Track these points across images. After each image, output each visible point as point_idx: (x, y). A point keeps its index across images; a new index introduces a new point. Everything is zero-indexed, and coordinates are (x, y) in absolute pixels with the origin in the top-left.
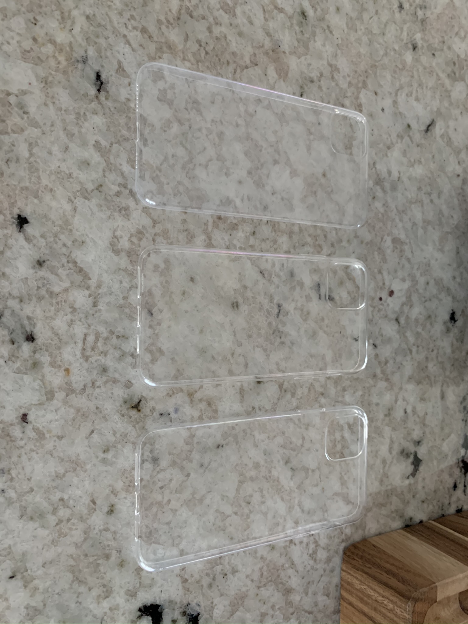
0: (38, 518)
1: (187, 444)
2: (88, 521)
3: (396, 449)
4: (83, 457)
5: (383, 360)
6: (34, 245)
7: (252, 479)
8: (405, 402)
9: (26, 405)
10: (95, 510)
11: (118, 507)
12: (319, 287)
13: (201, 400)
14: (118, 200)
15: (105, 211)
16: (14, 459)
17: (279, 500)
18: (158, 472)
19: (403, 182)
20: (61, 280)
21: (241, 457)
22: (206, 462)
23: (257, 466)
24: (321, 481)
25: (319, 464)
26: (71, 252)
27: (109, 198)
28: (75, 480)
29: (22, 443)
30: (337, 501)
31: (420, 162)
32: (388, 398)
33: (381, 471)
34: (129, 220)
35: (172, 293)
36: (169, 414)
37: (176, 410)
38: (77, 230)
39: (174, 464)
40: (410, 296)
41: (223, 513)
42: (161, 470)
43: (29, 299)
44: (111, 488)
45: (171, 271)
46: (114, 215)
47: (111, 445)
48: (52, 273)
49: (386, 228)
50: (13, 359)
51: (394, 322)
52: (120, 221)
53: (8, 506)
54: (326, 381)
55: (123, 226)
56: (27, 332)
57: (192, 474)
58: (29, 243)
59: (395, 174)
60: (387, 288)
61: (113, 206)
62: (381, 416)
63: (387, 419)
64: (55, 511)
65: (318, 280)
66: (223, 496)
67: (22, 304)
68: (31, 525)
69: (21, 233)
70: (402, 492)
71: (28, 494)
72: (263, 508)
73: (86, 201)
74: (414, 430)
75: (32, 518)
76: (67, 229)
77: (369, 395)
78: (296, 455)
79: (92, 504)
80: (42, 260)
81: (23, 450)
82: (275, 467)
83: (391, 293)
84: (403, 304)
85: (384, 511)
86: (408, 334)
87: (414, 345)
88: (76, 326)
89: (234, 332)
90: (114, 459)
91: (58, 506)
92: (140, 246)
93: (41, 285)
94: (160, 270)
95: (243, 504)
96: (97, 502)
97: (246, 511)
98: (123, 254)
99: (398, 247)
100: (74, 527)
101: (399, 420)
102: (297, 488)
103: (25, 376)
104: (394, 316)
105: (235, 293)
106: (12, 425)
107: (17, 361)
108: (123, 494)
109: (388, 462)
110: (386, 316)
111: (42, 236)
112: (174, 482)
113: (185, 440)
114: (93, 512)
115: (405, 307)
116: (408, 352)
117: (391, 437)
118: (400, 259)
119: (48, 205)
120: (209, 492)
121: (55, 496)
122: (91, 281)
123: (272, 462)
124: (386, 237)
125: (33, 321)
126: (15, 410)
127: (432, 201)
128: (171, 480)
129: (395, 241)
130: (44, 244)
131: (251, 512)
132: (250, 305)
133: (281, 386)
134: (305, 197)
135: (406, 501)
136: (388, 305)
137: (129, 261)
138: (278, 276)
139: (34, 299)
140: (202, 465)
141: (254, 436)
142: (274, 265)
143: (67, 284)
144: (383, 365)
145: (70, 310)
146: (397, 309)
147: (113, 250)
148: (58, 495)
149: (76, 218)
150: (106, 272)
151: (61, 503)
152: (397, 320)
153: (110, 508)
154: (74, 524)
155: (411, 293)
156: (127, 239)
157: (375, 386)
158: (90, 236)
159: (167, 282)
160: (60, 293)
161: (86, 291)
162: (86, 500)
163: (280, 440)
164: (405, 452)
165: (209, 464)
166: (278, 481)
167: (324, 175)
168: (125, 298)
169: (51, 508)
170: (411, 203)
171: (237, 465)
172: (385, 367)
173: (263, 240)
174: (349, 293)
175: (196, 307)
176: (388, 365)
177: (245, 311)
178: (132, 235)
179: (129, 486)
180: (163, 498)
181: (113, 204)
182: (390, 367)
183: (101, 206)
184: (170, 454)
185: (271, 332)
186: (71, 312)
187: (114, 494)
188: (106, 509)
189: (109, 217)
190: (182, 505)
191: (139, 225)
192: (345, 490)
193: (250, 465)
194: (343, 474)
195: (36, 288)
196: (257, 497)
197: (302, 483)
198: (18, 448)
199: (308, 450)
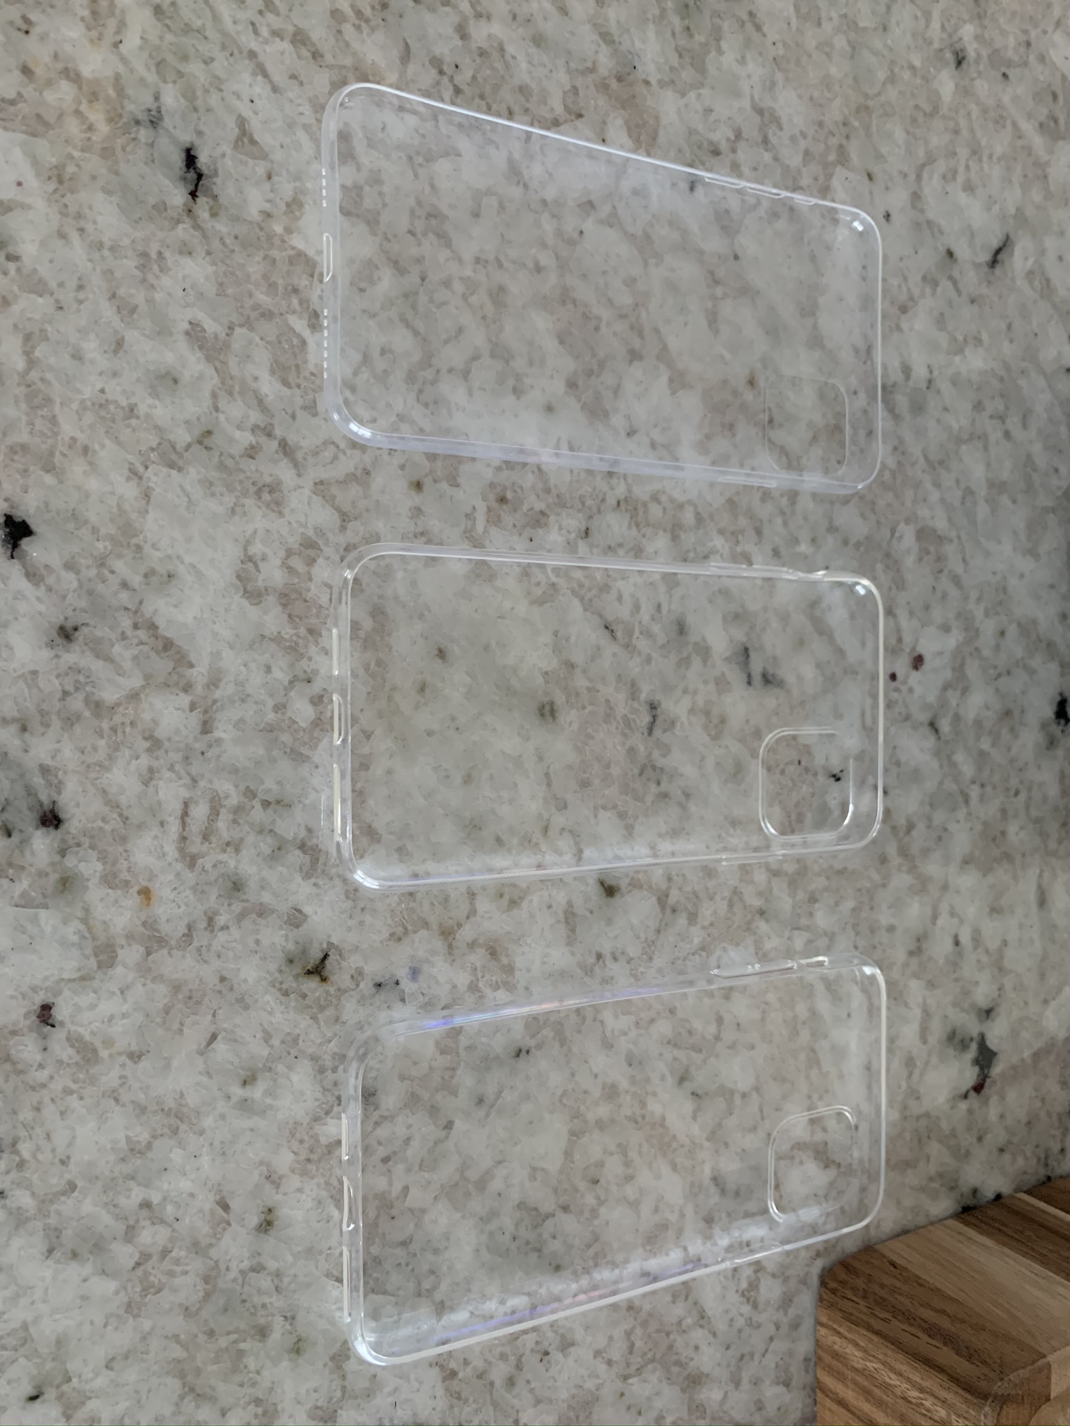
0: (91, 1253)
1: (443, 1052)
2: (213, 1253)
3: (937, 1031)
4: (192, 1099)
5: (903, 822)
6: (50, 589)
7: (601, 1125)
8: (956, 920)
9: (48, 984)
10: (229, 1224)
11: (284, 1212)
12: (748, 656)
13: (472, 945)
14: (253, 468)
15: (222, 495)
16: (26, 1115)
17: (665, 1170)
18: (377, 1124)
19: (939, 392)
20: (120, 672)
21: (573, 1075)
22: (490, 1090)
23: (611, 1092)
24: (763, 1119)
25: (757, 1078)
26: (141, 602)
27: (229, 463)
28: (177, 1156)
29: (42, 1076)
30: (801, 1163)
31: (978, 341)
32: (915, 911)
33: (904, 1084)
34: (281, 514)
35: (394, 689)
36: (397, 983)
37: (415, 973)
38: (154, 546)
39: (412, 1101)
40: (962, 665)
41: (536, 1209)
42: (384, 1118)
43: (42, 724)
44: (264, 1168)
45: (389, 635)
46: (243, 506)
47: (261, 1065)
48: (98, 657)
49: (903, 504)
50: (11, 871)
51: (927, 730)
52: (259, 520)
53: (17, 1228)
54: (769, 882)
55: (268, 531)
56: (41, 805)
57: (459, 1125)
58: (37, 585)
59: (920, 372)
60: (908, 650)
61: (241, 482)
62: (900, 955)
63: (914, 962)
64: (130, 1233)
65: (744, 639)
66: (534, 1169)
67: (27, 735)
68: (74, 1271)
69: (15, 561)
70: (953, 1130)
71: (63, 1198)
72: (630, 1191)
73: (174, 473)
74: (977, 983)
75: (75, 1255)
76: (129, 543)
77: (872, 908)
78: (704, 1061)
79: (220, 1211)
80: (69, 625)
81: (44, 1091)
82: (655, 1094)
83: (918, 662)
84: (945, 688)
85: (912, 1178)
86: (959, 757)
87: (973, 782)
88: (161, 783)
89: (547, 775)
90: (269, 1101)
91: (137, 1221)
92: (310, 579)
93: (71, 689)
94: (362, 634)
95: (582, 1185)
96: (231, 1205)
97: (590, 1200)
98: (271, 599)
99: (932, 549)
100: (178, 1269)
101: (941, 962)
102: (707, 1139)
103: (43, 913)
104: (924, 717)
105: (547, 682)
106: (14, 1033)
107: (20, 879)
108: (294, 1182)
109: (918, 1063)
110: (907, 718)
111: (70, 566)
112: (415, 1143)
113: (437, 1043)
114: (224, 1229)
115: (950, 693)
116: (961, 799)
117: (924, 1003)
118: (936, 579)
119: (78, 488)
120: (500, 1162)
121: (129, 1197)
122: (194, 671)
123: (648, 1080)
124: (902, 527)
125: (56, 776)
126: (20, 997)
127: (1007, 435)
128: (407, 1141)
129: (925, 535)
130: (75, 584)
131: (601, 1203)
132: (584, 708)
133: (662, 899)
134: (708, 437)
135: (963, 1151)
136: (911, 690)
137: (285, 617)
138: (648, 634)
139: (56, 723)
140: (480, 1101)
141: (602, 1022)
142: (637, 608)
143: (136, 682)
144: (901, 834)
145: (147, 744)
146: (932, 698)
147: (246, 591)
148: (138, 1194)
149: (151, 517)
150: (231, 647)
151: (145, 1213)
152: (933, 725)
153: (263, 1216)
154: (177, 1262)
155: (963, 659)
156: (278, 562)
157: (884, 886)
158: (188, 559)
159: (379, 663)
160: (118, 704)
161: (182, 695)
162: (206, 1201)
163: (664, 1027)
164: (958, 1037)
165: (499, 1094)
166: (663, 1125)
167: (751, 382)
168: (280, 708)
169: (121, 1227)
170: (959, 441)
171: (565, 1093)
172: (906, 839)
173: (610, 547)
174: (818, 666)
175: (453, 719)
176: (914, 833)
177: (570, 724)
178: (290, 553)
179: (309, 1160)
180: (390, 1184)
181: (241, 476)
182: (919, 836)
183: (211, 484)
184: (402, 1078)
185: (636, 771)
186: (149, 750)
187: (273, 1182)
188: (254, 1220)
189: (233, 511)
190: (436, 1198)
191: (305, 526)
192: (819, 1136)
193: (596, 1092)
194: (815, 1097)
195: (59, 695)
196: (614, 1167)
197: (720, 1125)
198: (33, 1089)
199: (732, 1046)
